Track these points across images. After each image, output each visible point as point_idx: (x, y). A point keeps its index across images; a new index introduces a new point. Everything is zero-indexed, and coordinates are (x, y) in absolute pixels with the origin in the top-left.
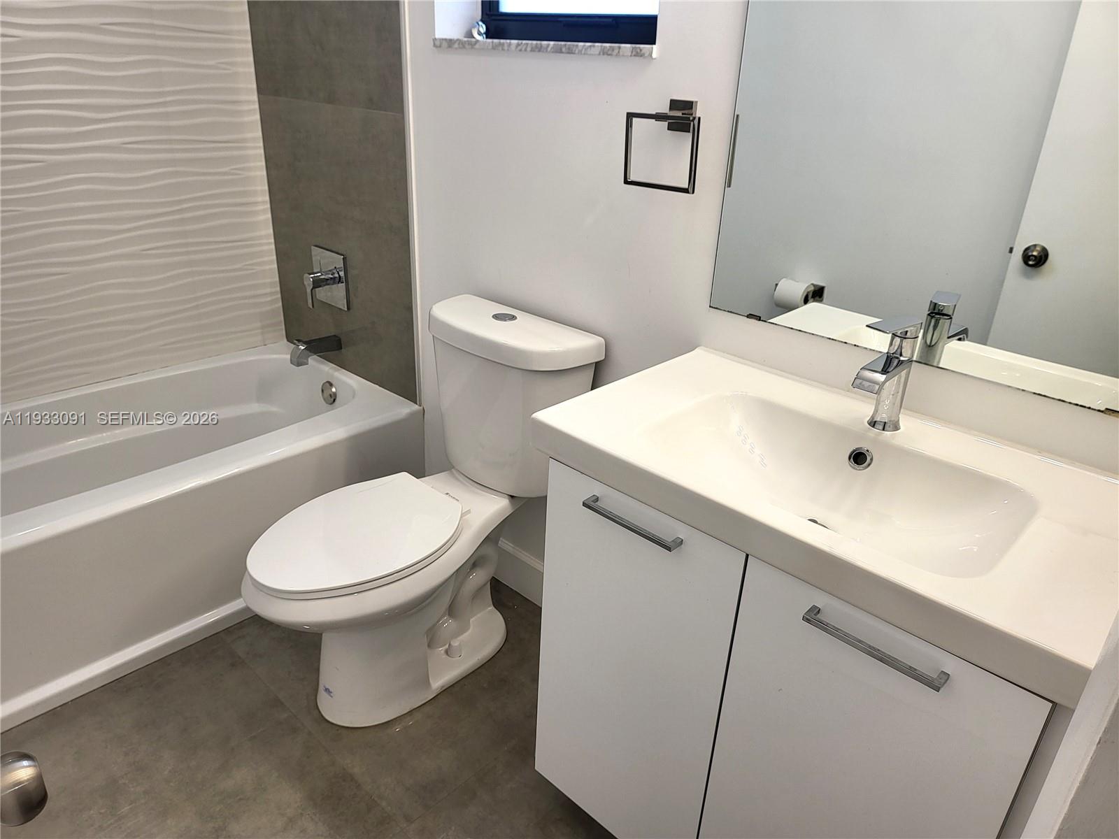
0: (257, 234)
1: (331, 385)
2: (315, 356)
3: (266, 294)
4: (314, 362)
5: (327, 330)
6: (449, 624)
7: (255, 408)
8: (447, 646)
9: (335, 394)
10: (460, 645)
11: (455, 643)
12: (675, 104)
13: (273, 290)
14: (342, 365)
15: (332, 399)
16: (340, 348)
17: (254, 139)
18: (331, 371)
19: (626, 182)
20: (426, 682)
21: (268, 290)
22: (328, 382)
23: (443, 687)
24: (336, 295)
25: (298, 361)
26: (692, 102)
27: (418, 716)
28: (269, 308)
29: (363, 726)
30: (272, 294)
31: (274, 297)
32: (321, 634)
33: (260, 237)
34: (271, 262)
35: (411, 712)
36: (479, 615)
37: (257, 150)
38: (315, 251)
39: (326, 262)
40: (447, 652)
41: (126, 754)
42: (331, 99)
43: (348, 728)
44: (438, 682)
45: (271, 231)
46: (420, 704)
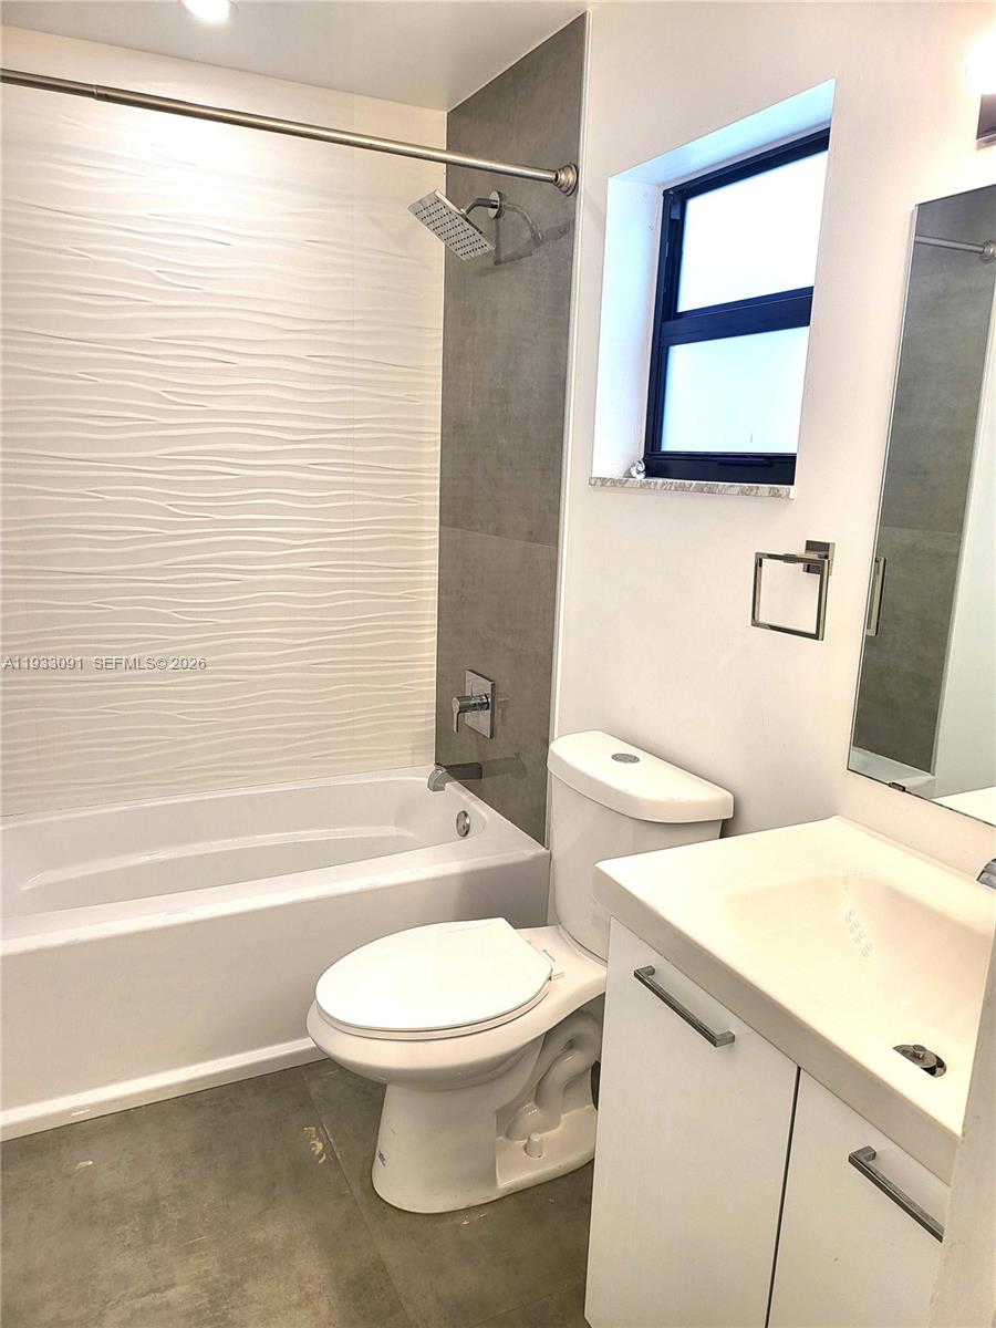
0: (423, 655)
1: (466, 815)
2: (456, 783)
3: (421, 715)
4: (452, 787)
5: (471, 757)
6: (532, 1114)
7: (391, 831)
8: (526, 1141)
9: (468, 826)
10: (541, 1140)
11: (536, 1138)
12: (811, 546)
13: (429, 711)
14: (481, 795)
15: (465, 831)
16: (481, 777)
17: (430, 567)
18: (469, 801)
19: (755, 623)
20: (490, 1176)
21: (424, 712)
22: (464, 812)
23: (511, 1189)
24: (480, 721)
25: (436, 786)
26: (828, 544)
27: (477, 1216)
28: (423, 729)
29: (412, 1210)
30: (427, 715)
31: (428, 719)
32: (386, 1086)
33: (424, 659)
34: (429, 684)
35: (469, 1209)
36: (574, 1112)
37: (432, 577)
38: (470, 676)
39: (477, 687)
40: (525, 1148)
41: (176, 1175)
42: (497, 532)
43: (396, 1208)
44: (508, 1181)
45: (435, 653)
46: (481, 1202)
